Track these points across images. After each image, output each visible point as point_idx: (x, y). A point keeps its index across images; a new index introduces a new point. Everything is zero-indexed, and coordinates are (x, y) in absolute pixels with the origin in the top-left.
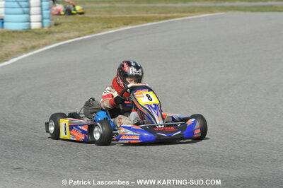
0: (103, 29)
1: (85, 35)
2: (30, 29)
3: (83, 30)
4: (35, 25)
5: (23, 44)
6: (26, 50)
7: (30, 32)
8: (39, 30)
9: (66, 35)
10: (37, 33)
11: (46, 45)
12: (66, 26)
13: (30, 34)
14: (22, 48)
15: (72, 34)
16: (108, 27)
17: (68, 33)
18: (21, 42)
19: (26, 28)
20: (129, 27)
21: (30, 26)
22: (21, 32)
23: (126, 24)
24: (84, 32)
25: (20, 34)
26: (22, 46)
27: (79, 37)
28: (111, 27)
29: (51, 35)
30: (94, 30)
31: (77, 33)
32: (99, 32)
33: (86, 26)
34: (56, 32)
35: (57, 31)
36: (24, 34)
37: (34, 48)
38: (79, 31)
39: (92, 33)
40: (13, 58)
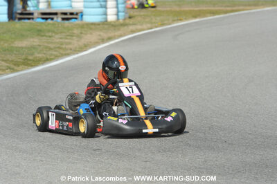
0: (174, 21)
1: (157, 27)
2: (106, 21)
3: (155, 23)
4: (111, 18)
5: (100, 35)
6: (103, 41)
7: (107, 24)
8: (114, 22)
9: (139, 27)
11: (121, 36)
12: (139, 19)
13: (106, 26)
14: (99, 39)
15: (145, 26)
16: (178, 20)
17: (142, 25)
18: (98, 33)
19: (103, 20)
20: (197, 20)
21: (106, 18)
22: (99, 24)
23: (195, 17)
24: (156, 25)
25: (98, 26)
26: (100, 37)
27: (151, 28)
28: (181, 20)
29: (126, 27)
30: (166, 22)
31: (149, 25)
32: (170, 24)
33: (158, 18)
34: (130, 25)
35: (131, 23)
36: (101, 26)
37: (110, 39)
38: (152, 23)
39: (163, 25)
40: (90, 48)
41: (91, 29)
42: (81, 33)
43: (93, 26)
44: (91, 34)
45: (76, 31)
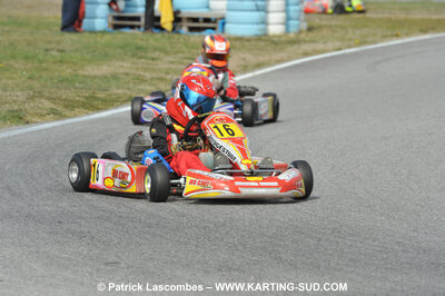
0: (384, 37)
1: (350, 47)
2: (266, 35)
3: (350, 39)
4: (275, 29)
5: (244, 59)
6: (245, 69)
7: (264, 40)
8: (280, 36)
9: (319, 46)
10: (274, 42)
12: (325, 32)
13: (262, 44)
15: (330, 45)
16: (392, 36)
17: (325, 43)
19: (259, 33)
20: (427, 36)
21: (266, 30)
22: (249, 40)
23: (425, 31)
24: (351, 43)
25: (246, 43)
26: (243, 63)
27: (340, 49)
28: (397, 36)
29: (296, 47)
30: (369, 39)
31: (338, 44)
32: (375, 43)
33: (359, 32)
34: (305, 42)
35: (307, 39)
36: (253, 42)
37: (259, 66)
38: (343, 40)
39: (362, 43)
43: (237, 43)
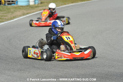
5: (23, 12)
6: (24, 15)
8: (33, 5)
10: (31, 7)
11: (34, 12)
12: (46, 4)
17: (46, 7)
18: (23, 11)
19: (27, 5)
21: (29, 4)
22: (24, 7)
28: (65, 4)
32: (59, 6)
34: (40, 7)
40: (16, 18)
41: (20, 9)
42: (14, 11)
43: (21, 8)
44: (19, 11)
45: (12, 10)
